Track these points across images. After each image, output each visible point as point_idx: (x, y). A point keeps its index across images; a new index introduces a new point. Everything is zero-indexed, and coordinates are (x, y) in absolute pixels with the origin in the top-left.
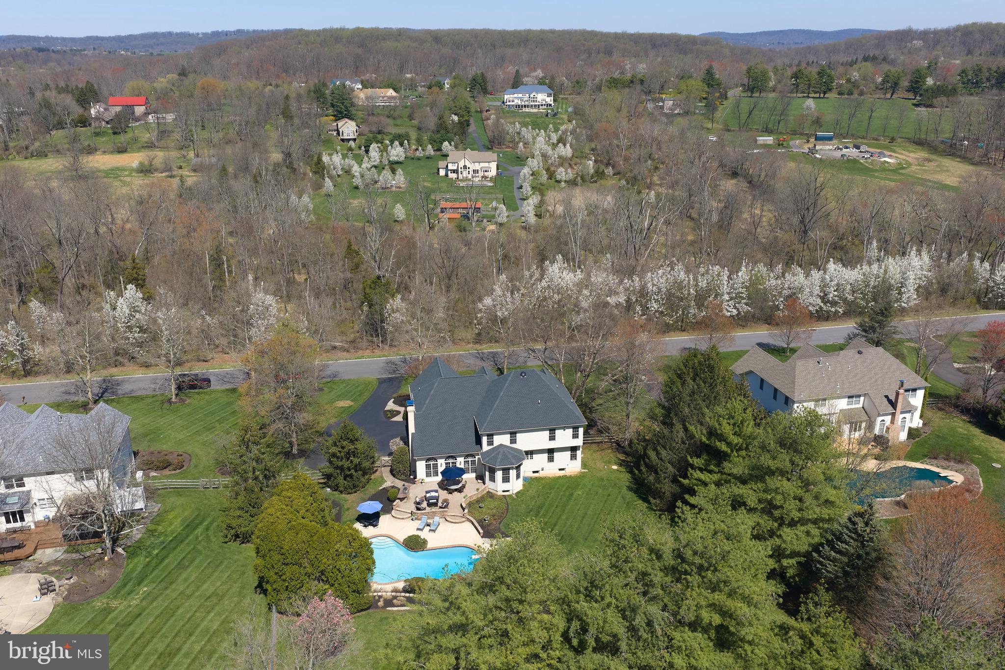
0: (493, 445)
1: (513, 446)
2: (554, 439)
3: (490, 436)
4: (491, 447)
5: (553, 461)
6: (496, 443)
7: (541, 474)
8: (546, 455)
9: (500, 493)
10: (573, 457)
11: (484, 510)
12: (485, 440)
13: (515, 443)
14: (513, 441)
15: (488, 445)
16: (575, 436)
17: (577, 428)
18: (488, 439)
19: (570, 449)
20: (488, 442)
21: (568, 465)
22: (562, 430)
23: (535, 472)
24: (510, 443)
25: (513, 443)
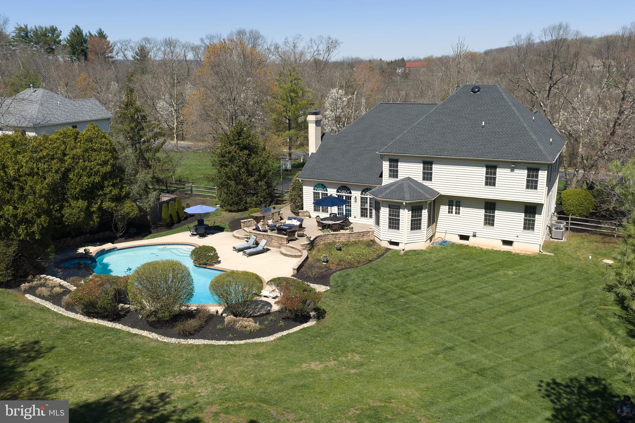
0: (397, 177)
1: (426, 183)
2: (495, 184)
3: (394, 162)
4: (393, 180)
5: (493, 225)
6: (401, 176)
7: (472, 242)
8: (481, 213)
9: (385, 244)
10: (529, 225)
12: (385, 166)
13: (431, 179)
14: (428, 176)
15: (390, 176)
16: (532, 184)
17: (537, 170)
18: (390, 166)
19: (523, 209)
20: (390, 171)
21: (517, 237)
22: (508, 171)
23: (464, 238)
24: (421, 179)
25: (427, 180)
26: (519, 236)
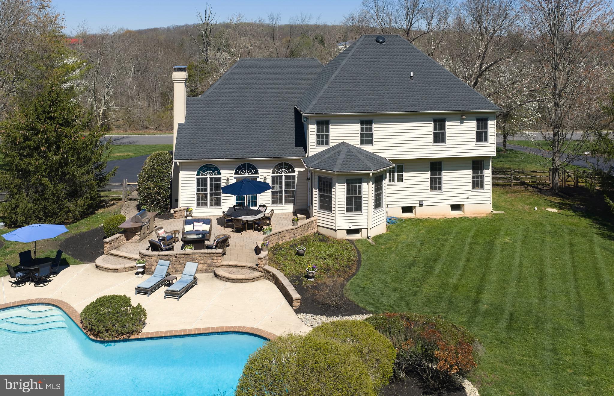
0: (327, 143)
1: (366, 148)
2: (443, 141)
3: (323, 124)
4: (322, 148)
5: (440, 188)
6: (333, 141)
7: (419, 213)
8: (426, 176)
9: (342, 235)
10: (478, 183)
11: (306, 259)
12: (312, 131)
13: (371, 142)
14: (366, 139)
15: (319, 143)
16: (482, 136)
17: (486, 120)
18: (318, 130)
19: (471, 165)
20: (318, 136)
21: (468, 198)
22: (458, 123)
23: (407, 210)
24: (359, 143)
25: (366, 143)
26: (470, 197)
